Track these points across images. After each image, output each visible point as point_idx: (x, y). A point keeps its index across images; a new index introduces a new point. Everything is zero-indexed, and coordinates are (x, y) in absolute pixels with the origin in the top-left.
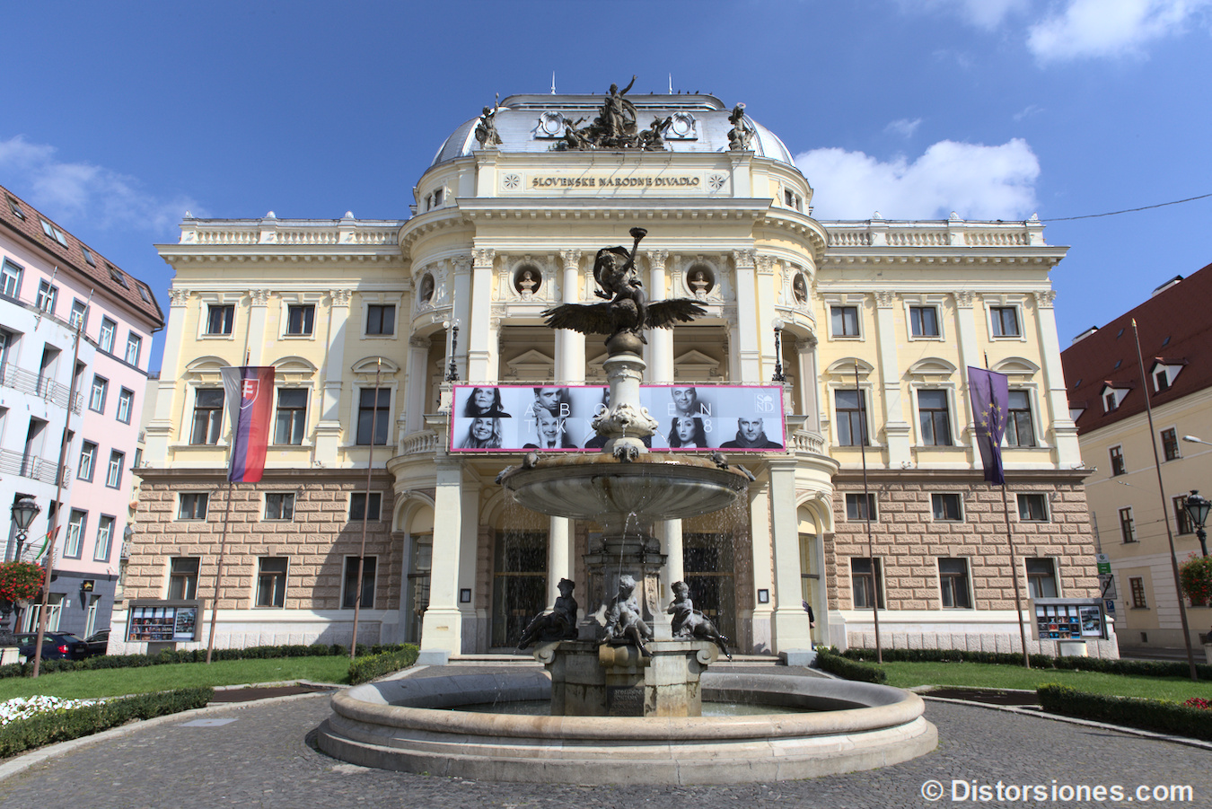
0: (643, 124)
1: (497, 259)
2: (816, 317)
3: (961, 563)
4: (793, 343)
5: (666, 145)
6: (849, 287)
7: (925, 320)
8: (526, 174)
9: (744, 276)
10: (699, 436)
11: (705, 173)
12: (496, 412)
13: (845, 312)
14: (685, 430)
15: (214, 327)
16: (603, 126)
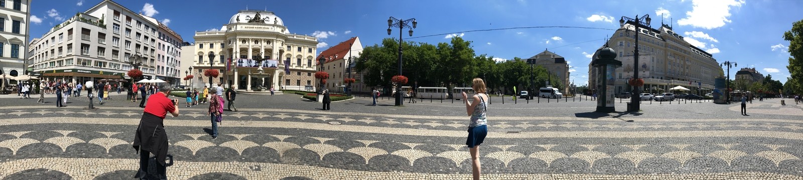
0: (262, 18)
1: (240, 39)
2: (285, 47)
3: (300, 81)
4: (281, 52)
5: (265, 22)
6: (289, 44)
7: (300, 49)
8: (244, 26)
9: (275, 43)
10: (267, 66)
11: (270, 27)
12: (242, 62)
13: (289, 47)
14: (265, 65)
15: (200, 47)
16: (256, 18)
